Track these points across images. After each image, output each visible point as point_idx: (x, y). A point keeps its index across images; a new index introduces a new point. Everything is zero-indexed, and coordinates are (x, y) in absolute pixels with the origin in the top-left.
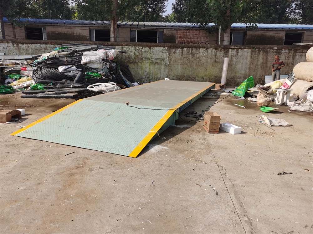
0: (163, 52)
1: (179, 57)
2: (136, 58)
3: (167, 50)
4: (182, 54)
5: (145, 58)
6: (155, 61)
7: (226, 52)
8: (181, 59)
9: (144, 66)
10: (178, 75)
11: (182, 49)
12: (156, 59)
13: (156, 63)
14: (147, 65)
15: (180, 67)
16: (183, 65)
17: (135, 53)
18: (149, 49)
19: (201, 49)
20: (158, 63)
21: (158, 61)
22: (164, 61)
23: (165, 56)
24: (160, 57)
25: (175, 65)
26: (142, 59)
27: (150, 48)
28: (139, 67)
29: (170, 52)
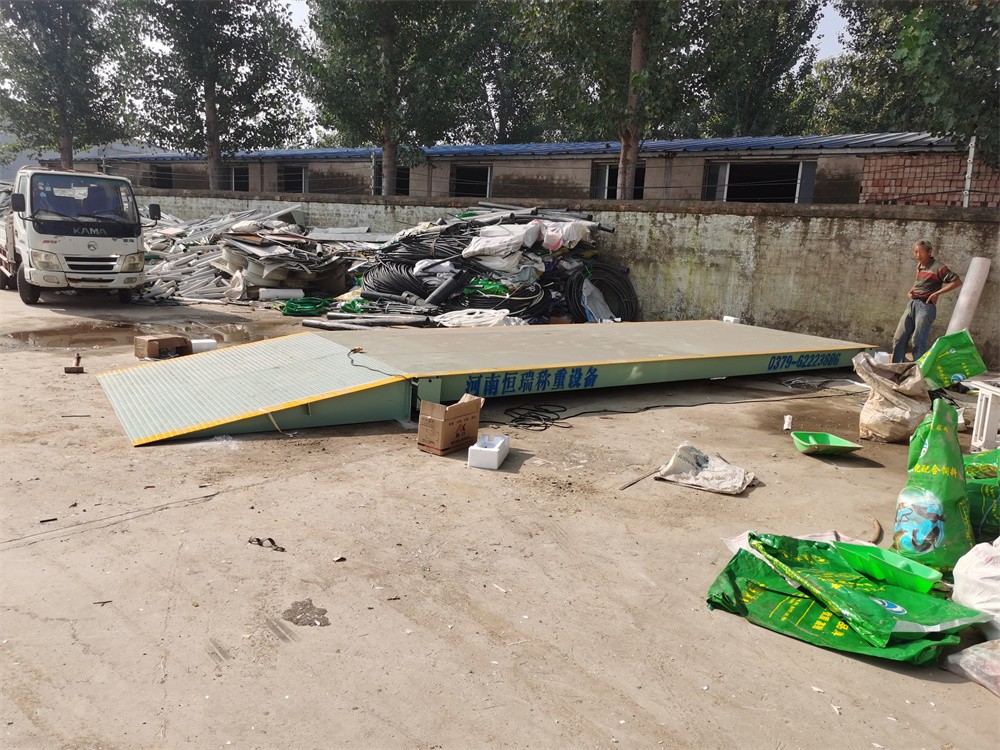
0: (736, 232)
1: (790, 249)
2: (653, 247)
3: (751, 225)
4: (804, 239)
5: (681, 249)
6: (709, 259)
7: (985, 236)
8: (797, 257)
9: (674, 274)
10: (784, 311)
11: (806, 220)
12: (712, 253)
13: (712, 265)
14: (684, 272)
15: (791, 282)
16: (805, 275)
17: (650, 232)
18: (695, 221)
19: (876, 223)
20: (717, 265)
21: (720, 260)
22: (738, 260)
23: (746, 244)
24: (728, 248)
25: (775, 274)
26: (670, 252)
27: (698, 218)
28: (660, 276)
29: (761, 231)
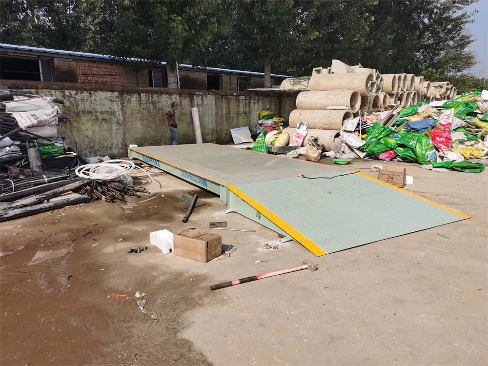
0: (111, 101)
1: (136, 108)
2: (67, 112)
3: (117, 97)
4: (140, 103)
5: (84, 112)
6: (100, 117)
9: (83, 127)
11: (140, 95)
12: (102, 113)
13: (103, 120)
14: (88, 125)
15: (139, 124)
16: (143, 120)
18: (89, 95)
19: (163, 95)
20: (105, 119)
21: (106, 116)
22: (114, 115)
23: (116, 107)
24: (109, 110)
25: (132, 121)
26: (78, 114)
27: (90, 93)
28: (75, 130)
29: (122, 100)
